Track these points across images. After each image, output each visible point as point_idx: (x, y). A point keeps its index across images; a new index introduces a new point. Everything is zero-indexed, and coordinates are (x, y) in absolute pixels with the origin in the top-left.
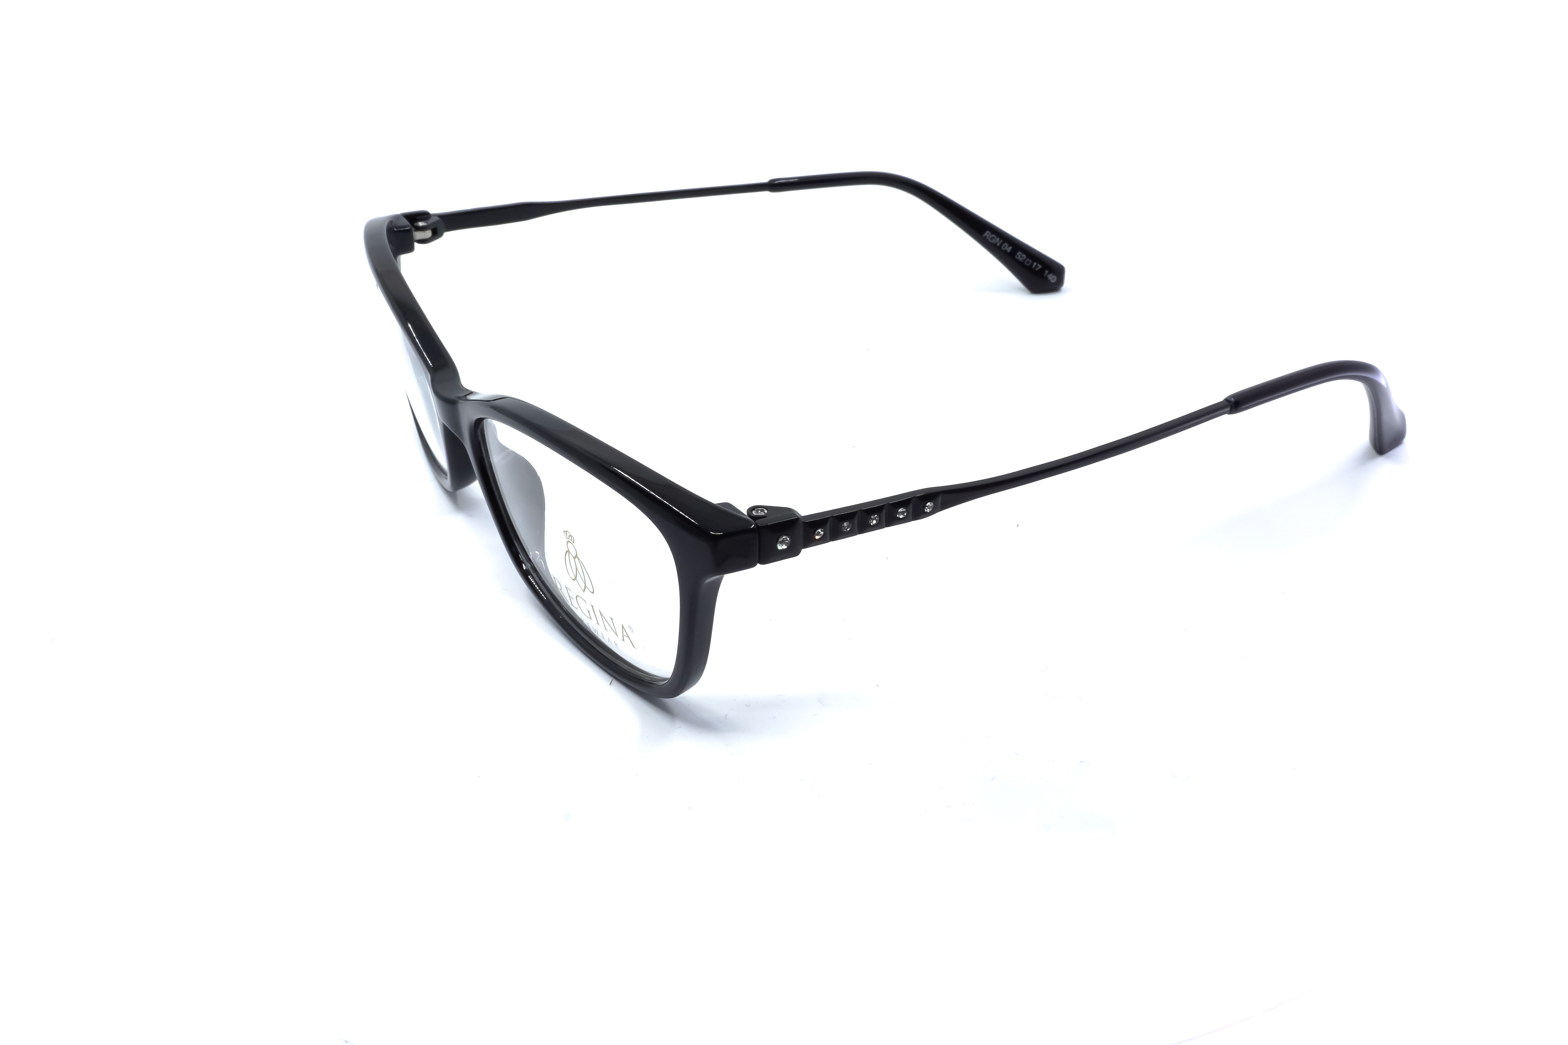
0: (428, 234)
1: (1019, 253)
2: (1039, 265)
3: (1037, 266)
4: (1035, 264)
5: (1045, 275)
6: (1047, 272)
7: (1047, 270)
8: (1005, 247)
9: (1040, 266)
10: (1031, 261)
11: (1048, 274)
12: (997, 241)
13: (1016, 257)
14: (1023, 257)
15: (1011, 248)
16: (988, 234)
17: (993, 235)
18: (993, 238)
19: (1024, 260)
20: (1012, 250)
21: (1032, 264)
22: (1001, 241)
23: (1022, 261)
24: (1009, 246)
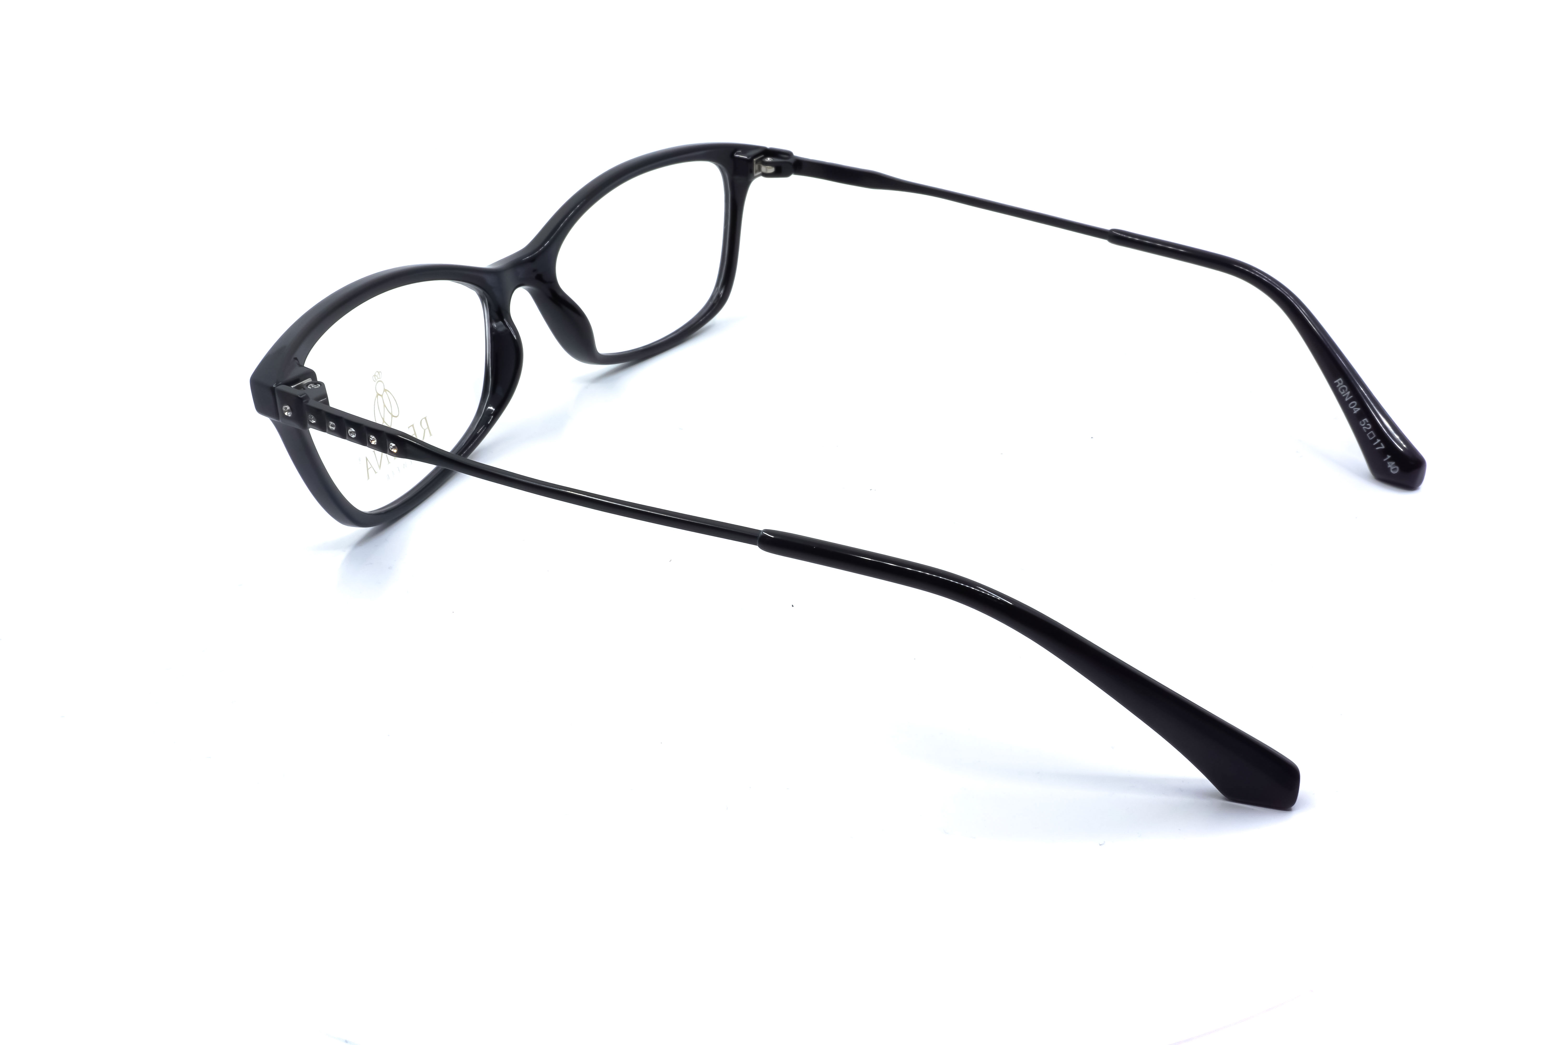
0: (771, 170)
1: (1366, 420)
2: (1382, 444)
3: (1379, 445)
4: (1378, 441)
5: (1385, 460)
6: (1389, 457)
7: (1389, 455)
8: (1353, 405)
9: (1383, 447)
10: (1374, 436)
11: (1390, 460)
12: (1347, 394)
13: (1360, 422)
14: (1368, 427)
15: (1359, 409)
16: (1340, 382)
17: (1344, 386)
18: (1344, 388)
19: (1368, 431)
20: (1359, 412)
21: (1375, 440)
22: (1351, 397)
23: (1365, 431)
24: (1356, 407)
